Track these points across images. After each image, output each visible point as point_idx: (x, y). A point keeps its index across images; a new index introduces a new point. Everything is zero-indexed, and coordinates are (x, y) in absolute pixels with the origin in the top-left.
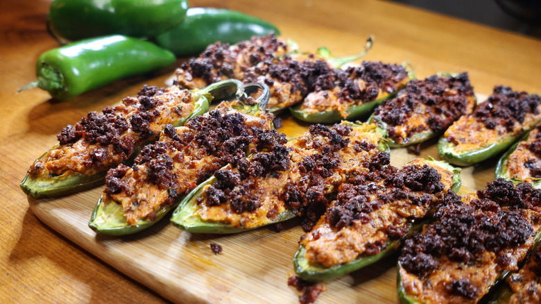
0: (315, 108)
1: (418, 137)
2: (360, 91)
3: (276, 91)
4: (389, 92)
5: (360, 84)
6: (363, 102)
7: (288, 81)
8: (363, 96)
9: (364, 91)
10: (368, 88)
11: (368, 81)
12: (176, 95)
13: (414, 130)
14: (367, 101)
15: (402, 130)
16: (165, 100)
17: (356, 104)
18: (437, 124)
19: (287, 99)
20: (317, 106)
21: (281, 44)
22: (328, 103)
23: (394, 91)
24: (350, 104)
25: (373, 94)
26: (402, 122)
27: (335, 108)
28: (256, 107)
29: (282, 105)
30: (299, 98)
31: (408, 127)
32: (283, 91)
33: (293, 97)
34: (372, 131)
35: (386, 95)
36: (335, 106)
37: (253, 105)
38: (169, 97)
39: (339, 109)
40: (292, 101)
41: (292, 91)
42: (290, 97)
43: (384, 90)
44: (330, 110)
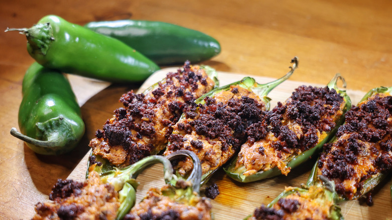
0: (253, 169)
1: (368, 186)
2: (297, 138)
3: (206, 154)
4: (327, 130)
5: (296, 129)
6: (303, 151)
7: (217, 137)
8: (302, 143)
9: (302, 137)
10: (306, 135)
11: (304, 125)
12: (97, 194)
13: (363, 179)
14: (307, 149)
15: (351, 184)
16: (86, 204)
17: (296, 154)
18: (386, 165)
19: (219, 159)
20: (254, 164)
21: (200, 77)
22: (266, 160)
23: (332, 127)
24: (289, 155)
25: (312, 141)
26: (350, 176)
27: (274, 165)
28: (189, 191)
29: (215, 168)
30: (231, 152)
31: (357, 180)
32: (214, 153)
33: (225, 155)
34: (320, 196)
35: (325, 135)
36: (273, 162)
37: (186, 188)
38: (90, 199)
39: (279, 166)
40: (224, 160)
41: (223, 149)
42: (222, 156)
43: (322, 129)
44: (268, 168)
